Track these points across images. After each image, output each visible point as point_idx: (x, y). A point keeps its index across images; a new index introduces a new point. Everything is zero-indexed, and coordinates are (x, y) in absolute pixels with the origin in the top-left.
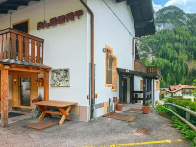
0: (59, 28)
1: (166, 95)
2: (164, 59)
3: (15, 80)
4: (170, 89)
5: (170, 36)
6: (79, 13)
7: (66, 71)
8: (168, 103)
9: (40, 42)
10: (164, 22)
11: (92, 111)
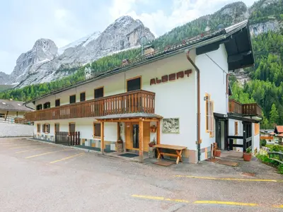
0: (169, 83)
1: (270, 141)
2: (265, 80)
3: (128, 126)
4: (276, 131)
5: (274, 43)
6: (189, 72)
7: (177, 120)
8: (274, 152)
9: (152, 95)
10: (263, 21)
11: (199, 154)
